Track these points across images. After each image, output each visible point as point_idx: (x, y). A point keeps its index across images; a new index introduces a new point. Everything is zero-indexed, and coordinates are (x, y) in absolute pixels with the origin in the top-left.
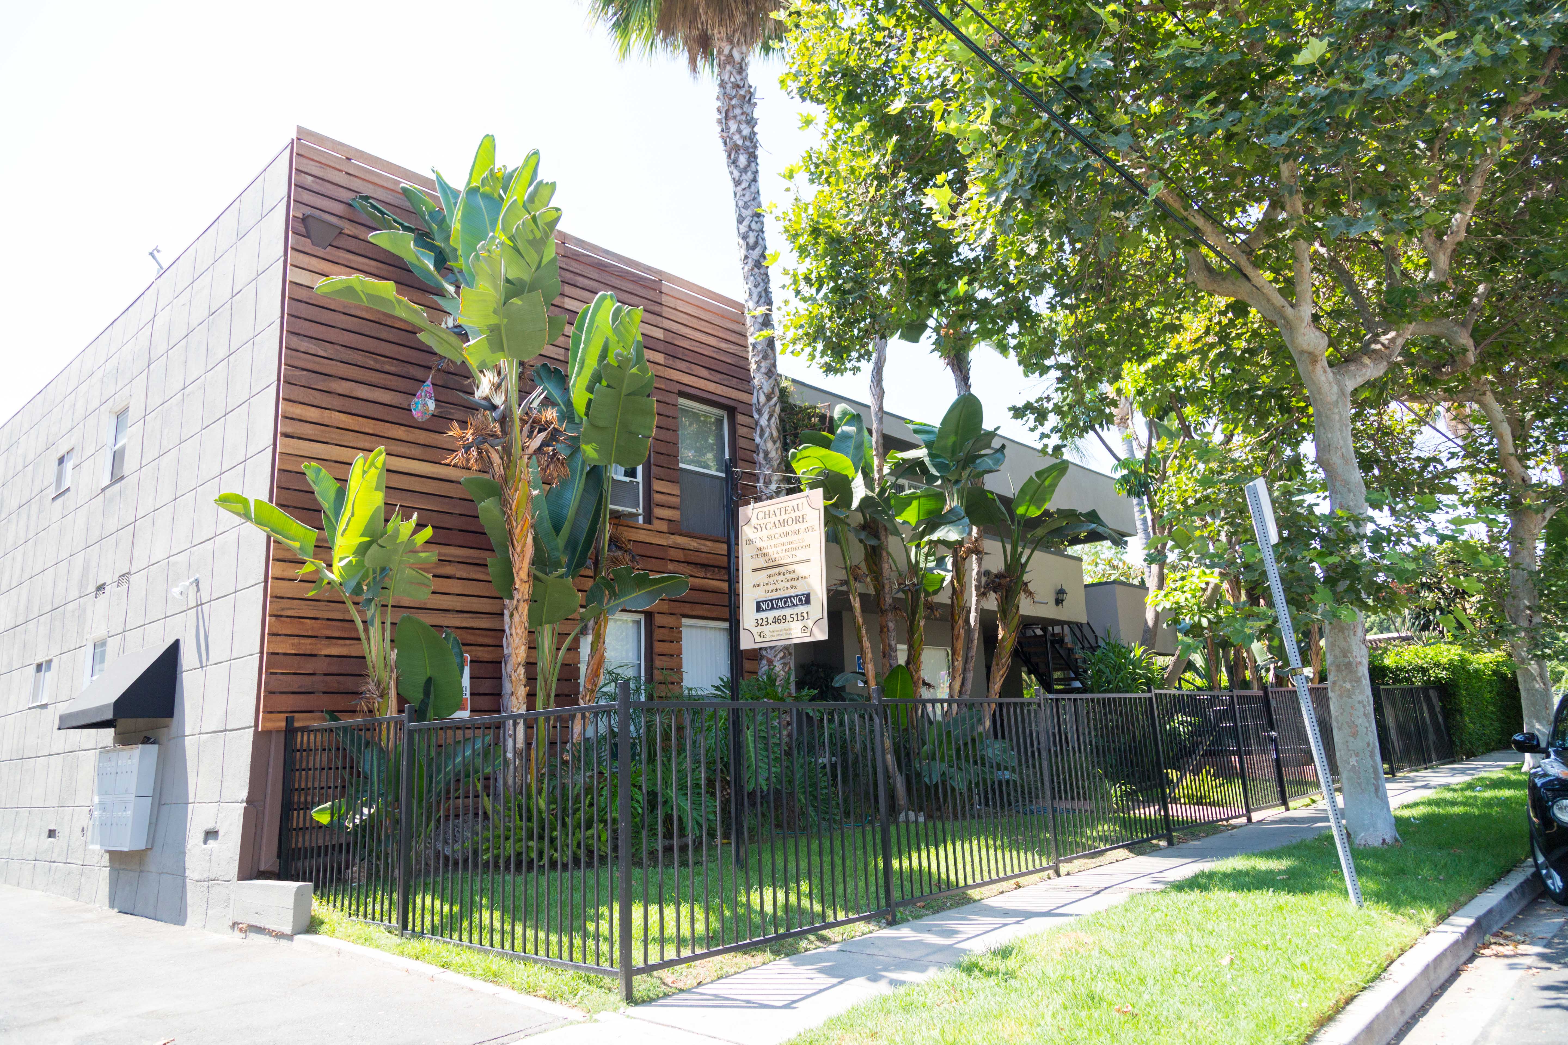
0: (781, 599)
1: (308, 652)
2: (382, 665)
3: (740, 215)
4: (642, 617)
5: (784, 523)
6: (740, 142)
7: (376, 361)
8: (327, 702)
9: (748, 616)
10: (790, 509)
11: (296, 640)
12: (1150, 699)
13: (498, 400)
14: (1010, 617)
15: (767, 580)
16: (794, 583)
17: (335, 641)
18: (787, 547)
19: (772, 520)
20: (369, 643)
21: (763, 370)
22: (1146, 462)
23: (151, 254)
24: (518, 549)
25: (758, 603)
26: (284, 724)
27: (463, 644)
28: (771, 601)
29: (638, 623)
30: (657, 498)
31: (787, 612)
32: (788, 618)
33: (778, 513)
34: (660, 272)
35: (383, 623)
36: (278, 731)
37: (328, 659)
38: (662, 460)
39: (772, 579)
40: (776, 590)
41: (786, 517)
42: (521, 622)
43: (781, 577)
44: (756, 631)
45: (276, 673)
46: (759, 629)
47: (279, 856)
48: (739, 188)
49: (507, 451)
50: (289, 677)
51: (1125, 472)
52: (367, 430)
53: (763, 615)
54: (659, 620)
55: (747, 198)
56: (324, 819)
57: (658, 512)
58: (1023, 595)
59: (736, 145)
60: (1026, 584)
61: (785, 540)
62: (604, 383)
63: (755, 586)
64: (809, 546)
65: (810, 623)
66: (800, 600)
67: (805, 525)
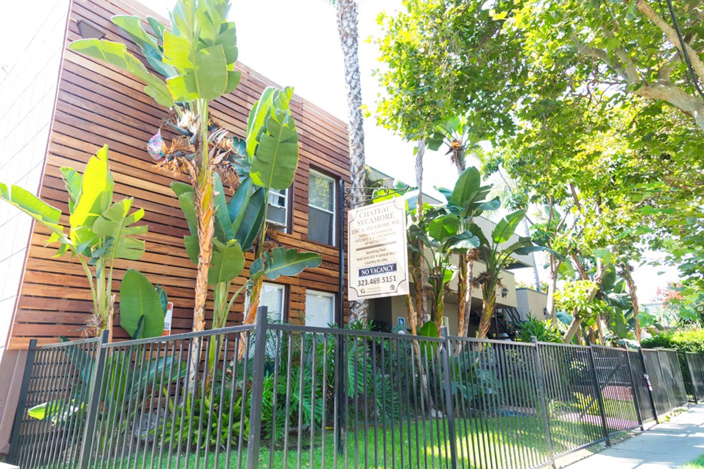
0: (376, 268)
1: (55, 296)
2: (104, 305)
3: (347, 71)
4: (283, 287)
5: (378, 219)
6: (349, 32)
7: (124, 118)
9: (353, 279)
10: (382, 210)
11: (46, 287)
13: (194, 130)
15: (366, 256)
16: (386, 257)
17: (76, 289)
18: (380, 234)
19: (369, 218)
20: (96, 289)
21: (357, 154)
22: (548, 226)
24: (203, 230)
25: (360, 271)
26: (28, 345)
27: (168, 296)
28: (369, 269)
29: (281, 290)
30: (295, 220)
31: (380, 276)
32: (381, 280)
33: (374, 213)
34: (302, 99)
35: (107, 279)
36: (23, 350)
37: (69, 301)
38: (299, 200)
39: (369, 255)
40: (372, 262)
41: (379, 215)
42: (203, 278)
43: (376, 254)
44: (359, 289)
45: (28, 309)
46: (361, 287)
47: (10, 441)
48: (348, 56)
49: (199, 164)
50: (37, 312)
51: (536, 230)
52: (114, 159)
53: (364, 278)
54: (293, 289)
55: (351, 62)
56: (40, 415)
57: (295, 228)
59: (346, 33)
60: (499, 280)
61: (379, 230)
62: (268, 133)
63: (358, 259)
64: (395, 233)
65: (395, 284)
66: (389, 268)
67: (391, 220)
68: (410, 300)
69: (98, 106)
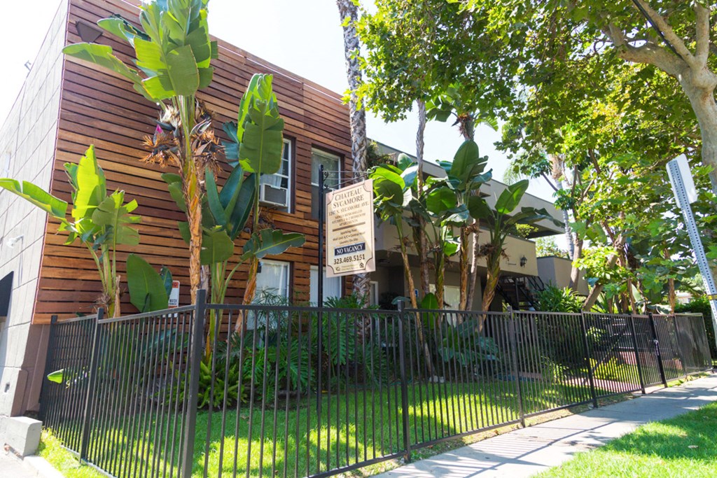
0: (349, 247)
1: (70, 277)
2: (110, 286)
3: (347, 47)
4: (288, 264)
5: (351, 201)
6: (347, 6)
7: (125, 112)
8: (81, 308)
9: (331, 258)
10: (354, 192)
11: (62, 270)
12: (581, 316)
13: (175, 124)
14: (493, 268)
15: (341, 236)
16: (356, 237)
17: (89, 271)
18: (352, 216)
19: (343, 200)
20: (103, 272)
21: (357, 132)
22: (573, 191)
23: (26, 65)
24: (192, 216)
25: (336, 250)
26: (50, 320)
27: (173, 275)
28: (343, 248)
29: (286, 267)
30: (298, 200)
31: (352, 255)
32: (353, 259)
33: (347, 195)
34: (303, 79)
35: (111, 261)
36: (46, 325)
37: (84, 282)
38: (302, 180)
39: (343, 235)
40: (345, 242)
41: (351, 197)
42: (195, 260)
43: (349, 234)
44: (334, 266)
45: (48, 290)
46: (337, 265)
47: (40, 401)
48: (347, 32)
49: (183, 156)
50: (56, 292)
51: (560, 197)
52: (117, 151)
53: (339, 257)
54: (297, 265)
55: (350, 37)
56: (58, 380)
57: (298, 207)
58: (501, 257)
59: (345, 7)
60: (503, 251)
61: (351, 211)
62: (253, 123)
63: (334, 240)
64: (364, 214)
66: (359, 247)
67: (362, 202)
68: (410, 274)
69: (99, 102)
